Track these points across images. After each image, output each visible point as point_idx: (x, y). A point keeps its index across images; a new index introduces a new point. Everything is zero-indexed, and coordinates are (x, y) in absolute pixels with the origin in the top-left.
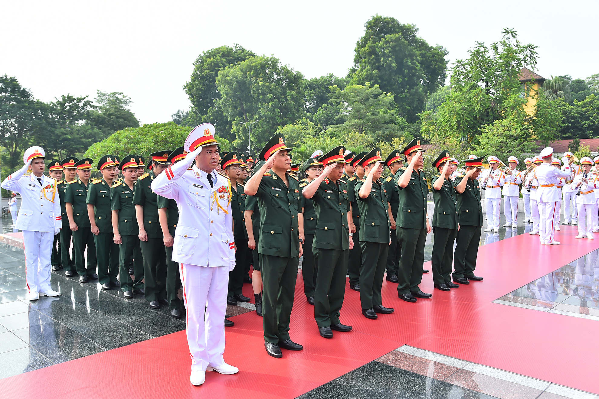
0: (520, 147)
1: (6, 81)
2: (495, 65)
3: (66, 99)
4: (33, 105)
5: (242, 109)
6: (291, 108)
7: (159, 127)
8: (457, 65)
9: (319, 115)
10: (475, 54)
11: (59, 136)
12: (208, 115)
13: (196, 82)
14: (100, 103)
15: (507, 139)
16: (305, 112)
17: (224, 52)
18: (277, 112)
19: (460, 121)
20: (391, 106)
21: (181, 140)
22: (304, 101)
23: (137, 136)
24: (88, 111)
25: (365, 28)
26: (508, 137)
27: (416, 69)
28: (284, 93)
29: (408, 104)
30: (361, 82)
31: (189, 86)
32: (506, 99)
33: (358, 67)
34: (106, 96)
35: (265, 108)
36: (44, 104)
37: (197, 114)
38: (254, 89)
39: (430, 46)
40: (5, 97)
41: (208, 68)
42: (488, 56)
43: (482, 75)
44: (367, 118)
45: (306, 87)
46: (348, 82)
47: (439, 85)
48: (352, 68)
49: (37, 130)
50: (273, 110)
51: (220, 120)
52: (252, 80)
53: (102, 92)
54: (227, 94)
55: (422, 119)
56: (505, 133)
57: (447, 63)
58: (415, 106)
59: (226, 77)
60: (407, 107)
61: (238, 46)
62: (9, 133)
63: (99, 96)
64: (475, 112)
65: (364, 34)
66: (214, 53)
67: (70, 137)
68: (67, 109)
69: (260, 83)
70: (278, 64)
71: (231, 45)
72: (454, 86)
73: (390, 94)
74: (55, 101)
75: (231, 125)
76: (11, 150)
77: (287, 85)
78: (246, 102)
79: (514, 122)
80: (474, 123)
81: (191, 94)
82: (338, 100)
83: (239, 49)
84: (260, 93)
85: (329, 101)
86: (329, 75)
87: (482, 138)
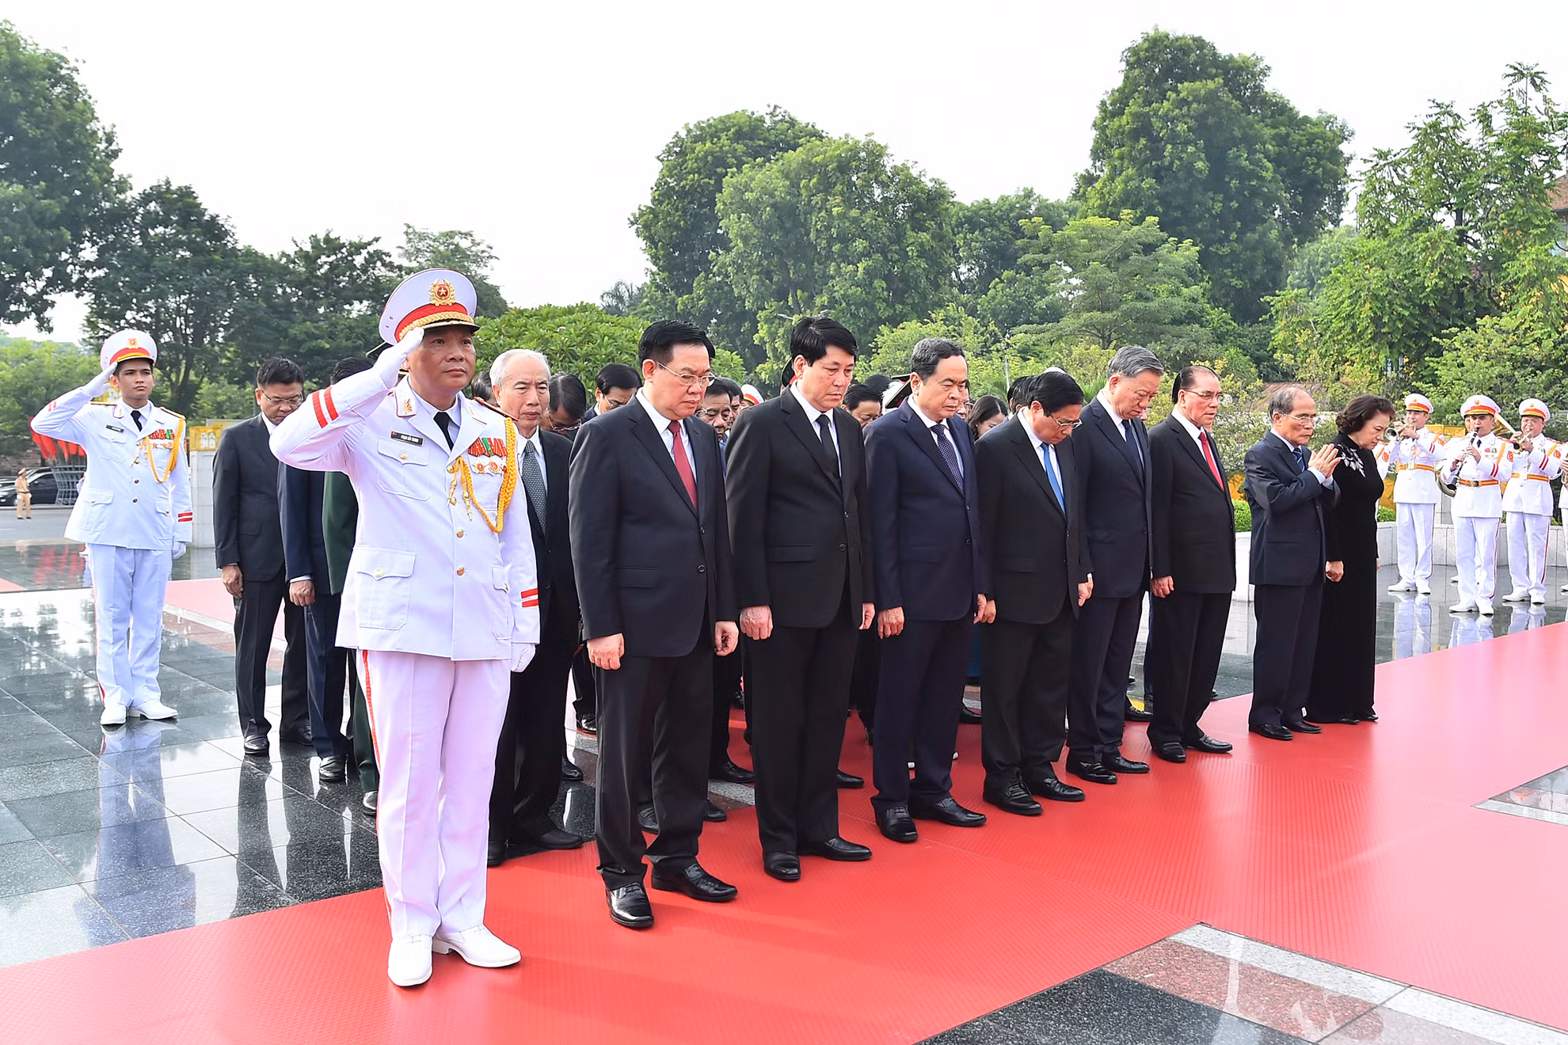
0: (1551, 392)
1: (168, 196)
2: (1482, 164)
3: (322, 244)
4: (234, 259)
5: (787, 278)
6: (917, 279)
7: (554, 317)
8: (1375, 163)
9: (994, 298)
10: (1426, 134)
11: (300, 343)
12: (694, 295)
13: (664, 207)
14: (413, 258)
15: (1515, 369)
16: (955, 291)
17: (740, 128)
18: (880, 290)
19: (1381, 318)
20: (1191, 275)
21: (612, 352)
22: (953, 260)
23: (493, 340)
24: (377, 278)
25: (1123, 66)
26: (1519, 364)
27: (1261, 179)
28: (899, 237)
29: (1239, 275)
30: (1109, 210)
31: (645, 218)
32: (1512, 258)
33: (1102, 171)
34: (428, 241)
35: (847, 277)
36: (263, 257)
37: (664, 291)
38: (819, 227)
39: (1301, 115)
40: (163, 238)
41: (699, 169)
42: (1464, 140)
43: (1447, 192)
44: (1124, 307)
45: (960, 224)
46: (1072, 212)
47: (1326, 222)
48: (1084, 173)
49: (243, 326)
50: (867, 284)
51: (726, 308)
52: (813, 202)
53: (417, 230)
54: (745, 239)
55: (1277, 312)
56: (1510, 351)
57: (1348, 160)
58: (1258, 277)
59: (743, 193)
60: (1234, 282)
61: (778, 111)
62: (171, 333)
63: (410, 241)
64: (1424, 294)
65: (1118, 81)
66: (713, 129)
67: (328, 346)
68: (322, 271)
69: (835, 210)
70: (885, 158)
71: (761, 110)
72: (1366, 221)
73: (1187, 242)
74: (291, 250)
75: (755, 323)
76: (173, 377)
77: (906, 218)
78: (797, 261)
79: (1533, 321)
80: (1421, 324)
81: (651, 240)
82: (1045, 258)
83: (781, 121)
84: (835, 236)
85: (1019, 261)
86: (1022, 193)
87: (1445, 365)
